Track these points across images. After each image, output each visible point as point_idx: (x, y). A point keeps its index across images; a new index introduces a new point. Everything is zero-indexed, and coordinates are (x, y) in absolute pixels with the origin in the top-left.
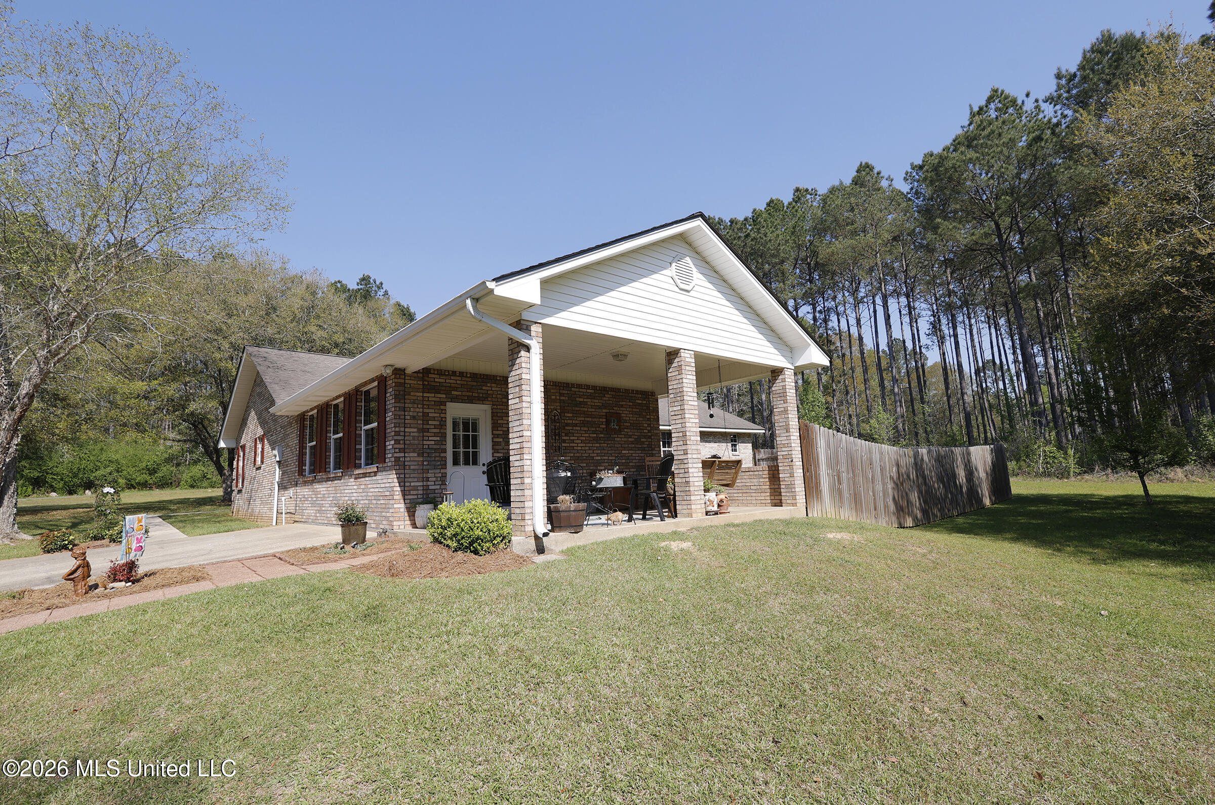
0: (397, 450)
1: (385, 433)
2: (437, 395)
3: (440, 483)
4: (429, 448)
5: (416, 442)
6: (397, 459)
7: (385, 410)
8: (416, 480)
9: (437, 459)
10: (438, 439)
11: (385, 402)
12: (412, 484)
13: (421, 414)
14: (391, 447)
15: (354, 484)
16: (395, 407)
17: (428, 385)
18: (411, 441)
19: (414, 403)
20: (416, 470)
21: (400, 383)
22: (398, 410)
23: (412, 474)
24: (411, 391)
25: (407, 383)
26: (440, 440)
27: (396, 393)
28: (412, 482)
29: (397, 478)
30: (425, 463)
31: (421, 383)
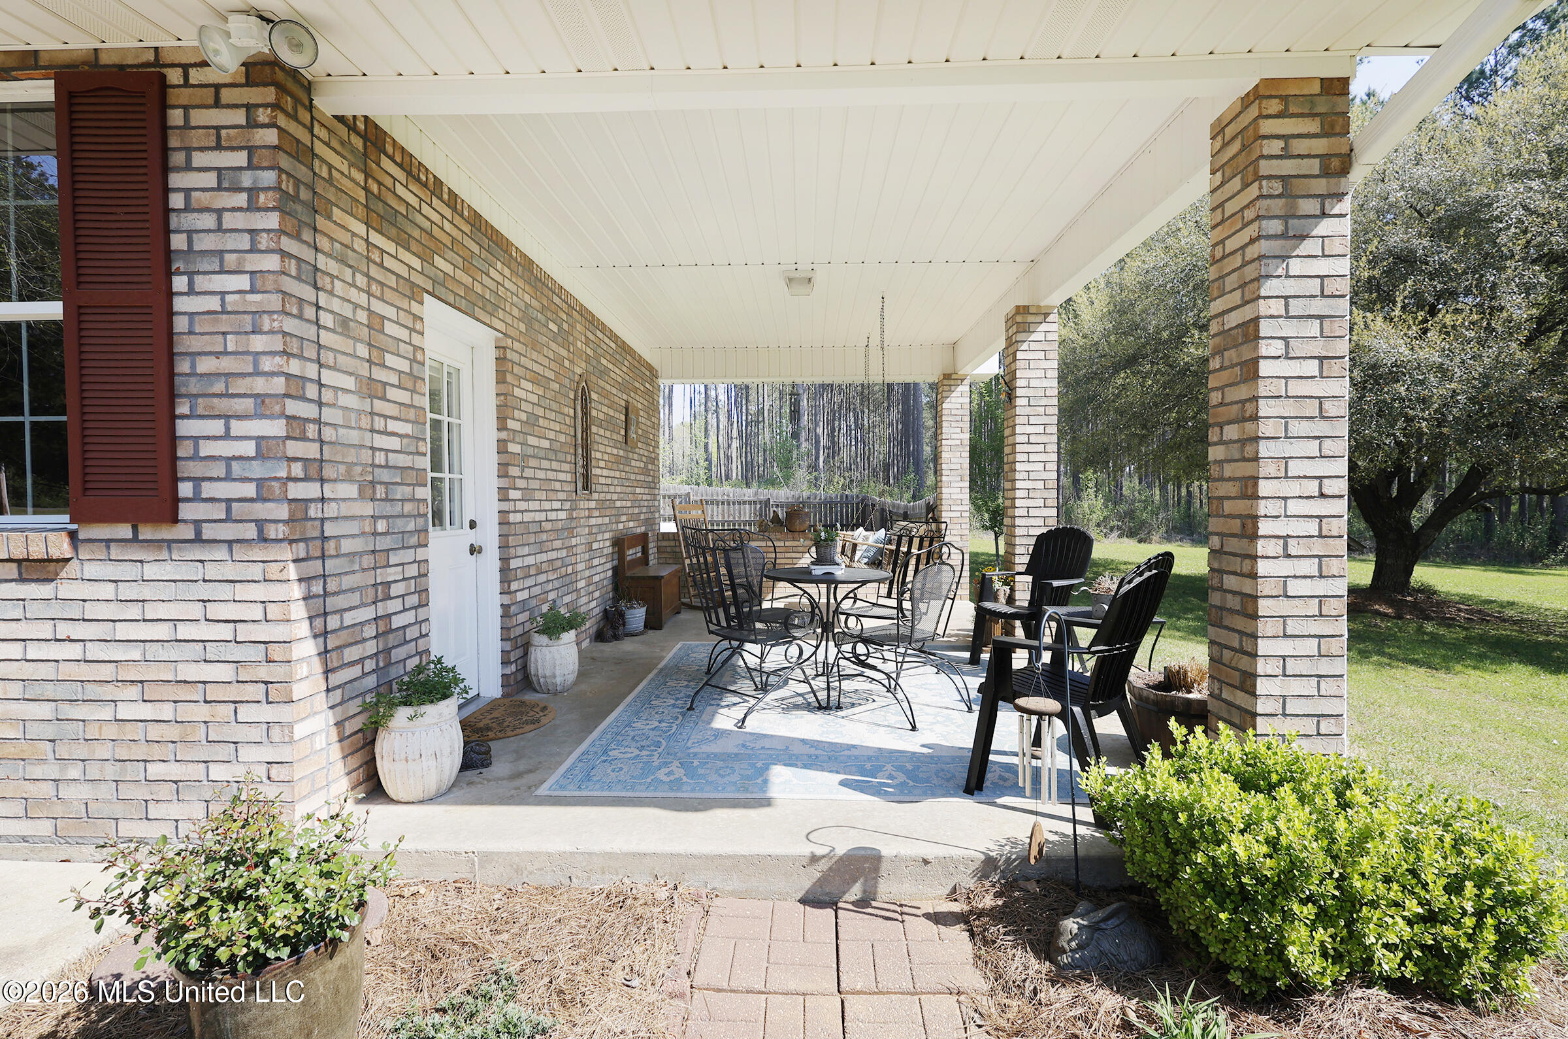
2: (401, 253)
3: (415, 600)
4: (386, 466)
5: (354, 436)
6: (299, 512)
8: (357, 599)
9: (407, 508)
10: (409, 429)
12: (348, 619)
13: (363, 317)
16: (284, 254)
17: (378, 198)
18: (341, 431)
19: (343, 261)
20: (357, 558)
21: (298, 141)
22: (294, 272)
23: (346, 573)
24: (333, 199)
25: (323, 160)
26: (413, 437)
27: (284, 187)
28: (346, 610)
29: (304, 599)
30: (381, 526)
31: (360, 177)
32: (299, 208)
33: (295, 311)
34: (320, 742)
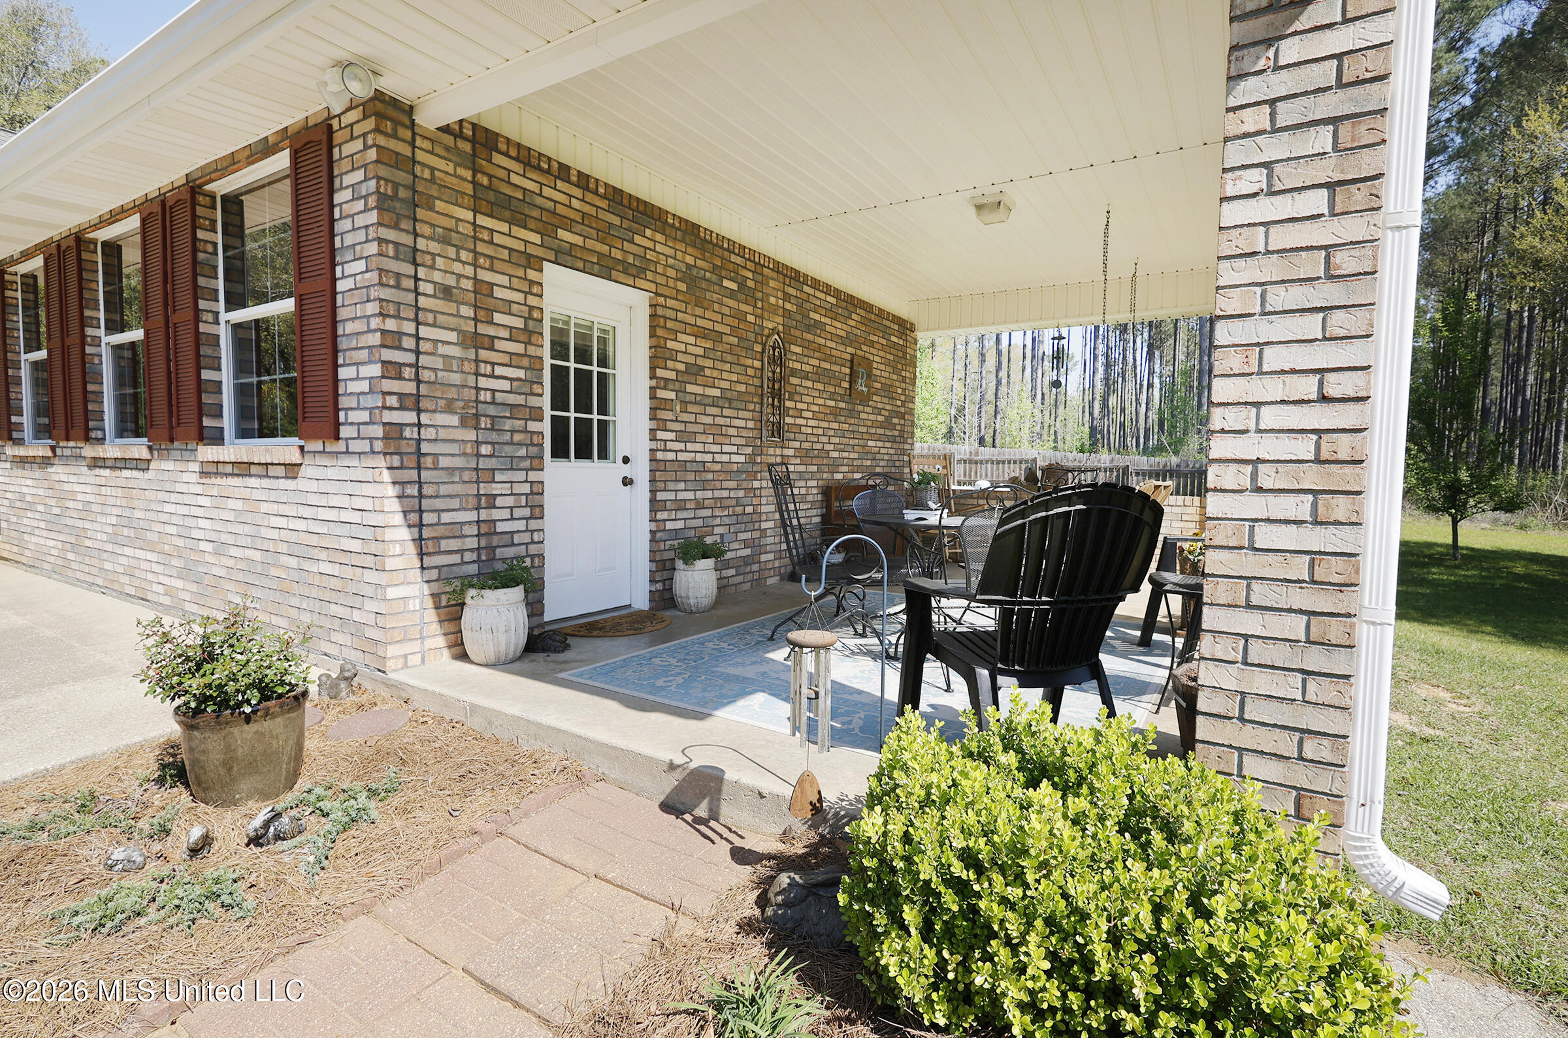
0: (392, 401)
1: (335, 336)
2: (516, 231)
3: (527, 512)
4: (493, 403)
5: (456, 378)
6: (394, 433)
7: (333, 251)
8: (456, 503)
9: (517, 437)
10: (521, 374)
11: (332, 221)
12: (446, 518)
13: (468, 285)
14: (364, 386)
15: (198, 489)
16: (381, 241)
17: (489, 188)
18: (440, 374)
19: (445, 241)
20: (457, 473)
21: (397, 154)
22: (391, 253)
23: (444, 483)
24: (436, 194)
25: (423, 165)
26: (525, 380)
27: (382, 190)
28: (443, 511)
29: (398, 497)
30: (485, 450)
31: (468, 174)
32: (398, 205)
33: (392, 282)
34: (414, 605)
